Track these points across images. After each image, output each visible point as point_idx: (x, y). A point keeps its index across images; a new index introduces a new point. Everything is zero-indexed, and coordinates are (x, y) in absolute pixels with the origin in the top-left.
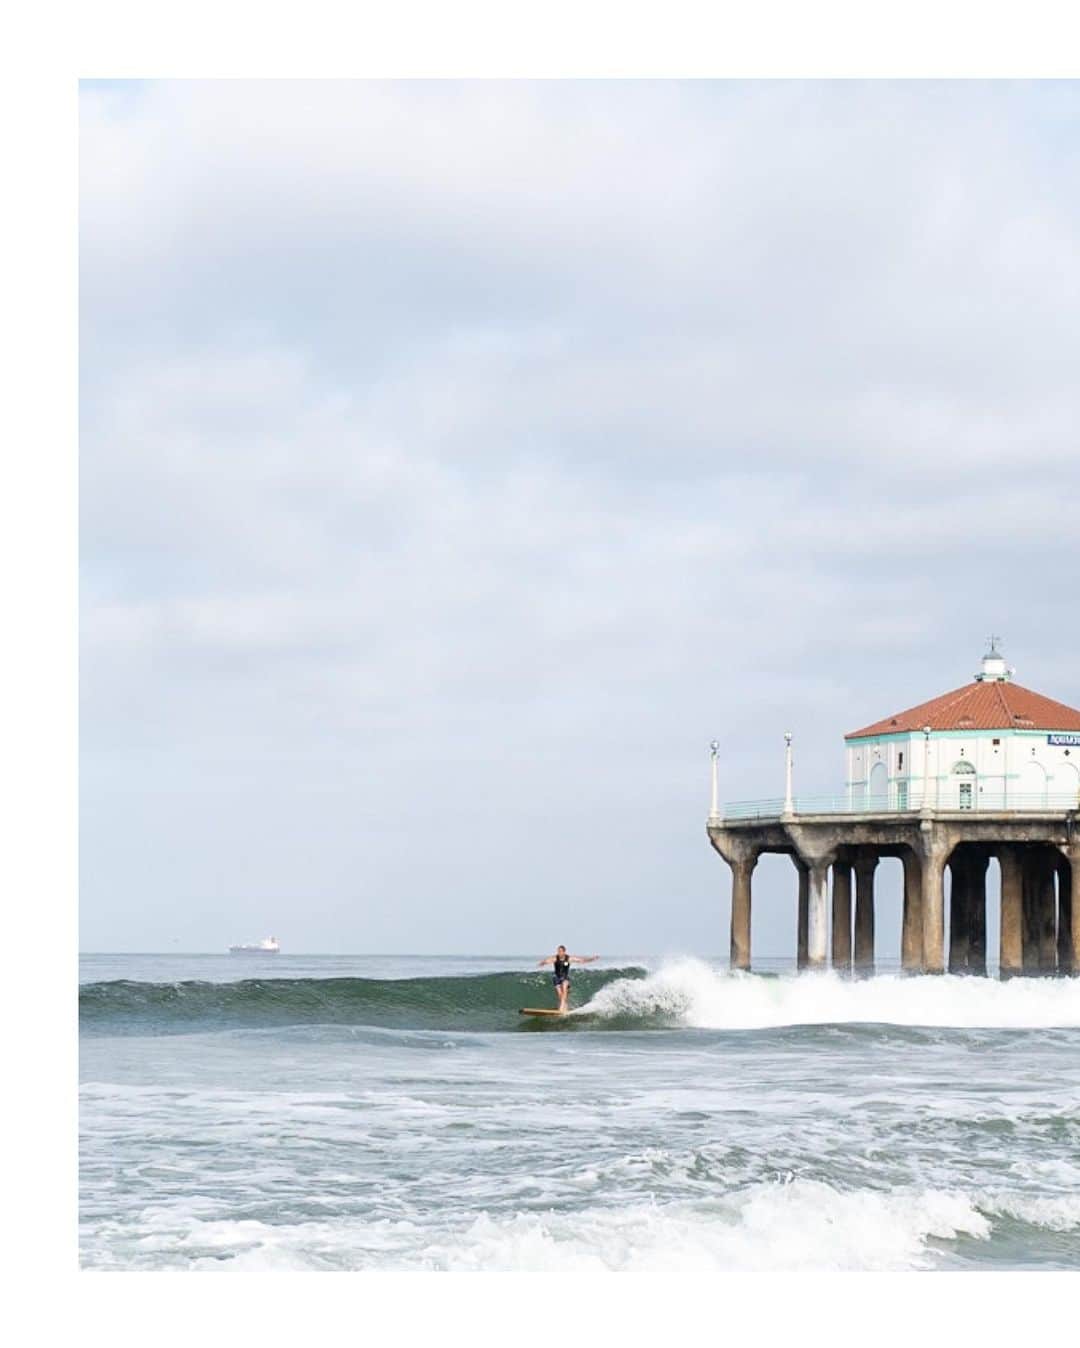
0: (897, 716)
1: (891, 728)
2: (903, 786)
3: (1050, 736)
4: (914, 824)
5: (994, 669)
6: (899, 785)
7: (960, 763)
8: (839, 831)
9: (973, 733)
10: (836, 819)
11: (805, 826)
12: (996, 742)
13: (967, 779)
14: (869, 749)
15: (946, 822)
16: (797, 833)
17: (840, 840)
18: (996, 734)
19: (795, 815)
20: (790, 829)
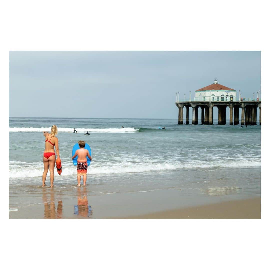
0: (203, 88)
1: (203, 90)
2: (204, 98)
3: (225, 91)
4: (208, 103)
5: (216, 82)
6: (204, 97)
7: (212, 95)
8: (197, 104)
9: (214, 91)
10: (197, 102)
11: (192, 103)
12: (218, 92)
13: (214, 97)
14: (199, 93)
15: (213, 103)
16: (191, 104)
17: (197, 105)
18: (218, 91)
19: (191, 101)
20: (190, 103)
